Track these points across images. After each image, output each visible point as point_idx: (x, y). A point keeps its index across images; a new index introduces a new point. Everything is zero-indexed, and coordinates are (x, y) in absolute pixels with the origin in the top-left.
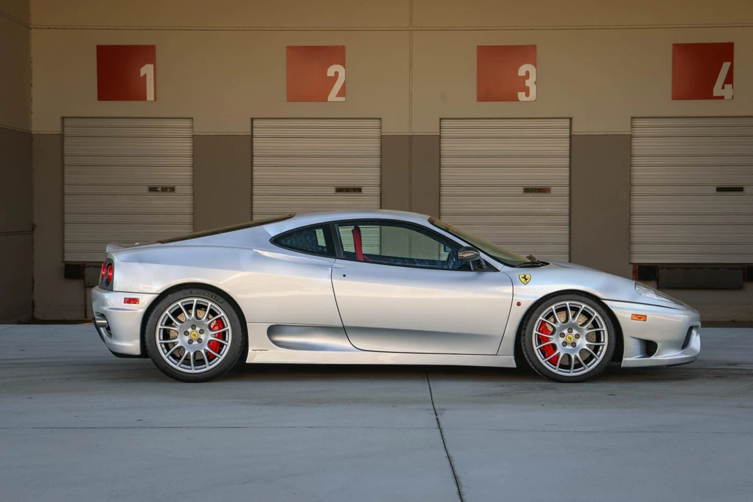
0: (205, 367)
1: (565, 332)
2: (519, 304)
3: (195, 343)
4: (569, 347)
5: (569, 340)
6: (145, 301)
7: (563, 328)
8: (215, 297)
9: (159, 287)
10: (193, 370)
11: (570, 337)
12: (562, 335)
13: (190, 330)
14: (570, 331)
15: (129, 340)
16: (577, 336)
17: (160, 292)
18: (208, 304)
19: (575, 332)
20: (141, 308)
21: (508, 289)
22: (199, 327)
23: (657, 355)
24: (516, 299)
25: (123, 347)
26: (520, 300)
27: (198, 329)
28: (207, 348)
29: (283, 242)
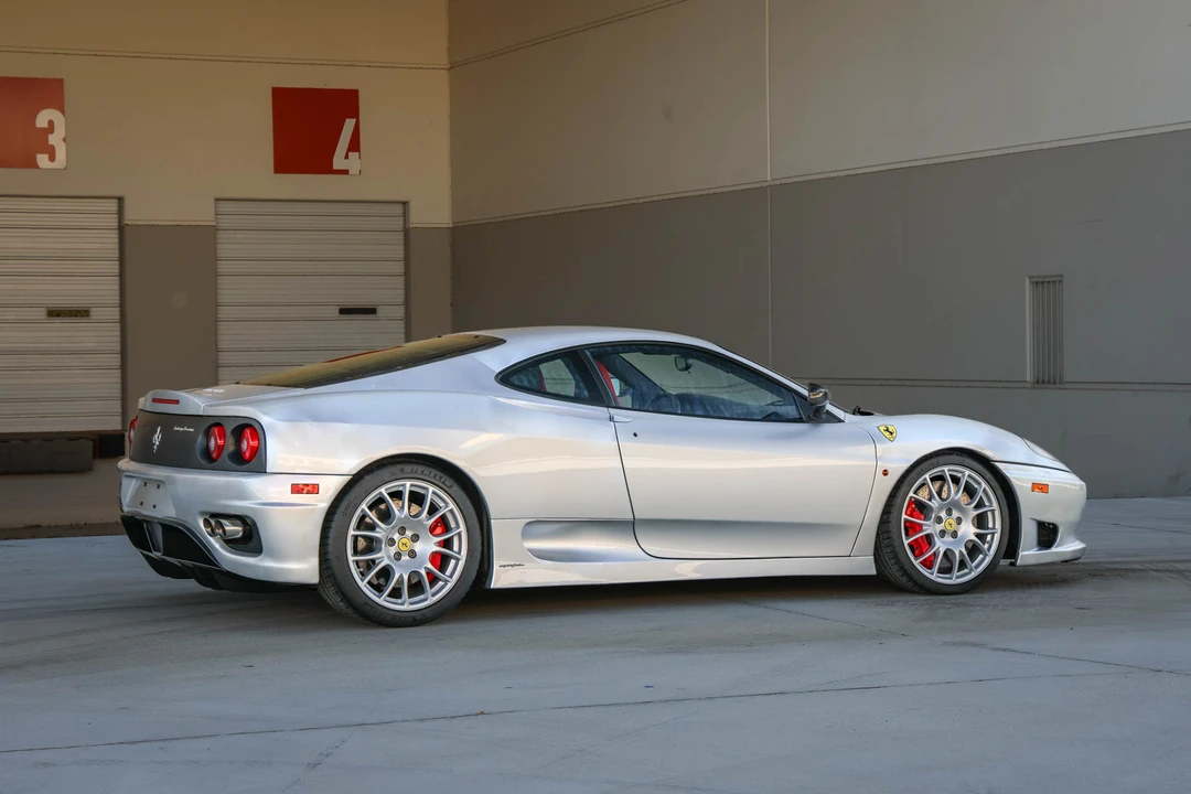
0: (426, 600)
1: (943, 514)
2: (885, 473)
3: (405, 558)
4: (948, 538)
5: (949, 528)
6: (330, 487)
7: (941, 509)
8: (441, 477)
9: (353, 463)
10: (406, 605)
11: (948, 523)
12: (939, 520)
13: (396, 537)
14: (949, 513)
15: (300, 557)
16: (959, 521)
17: (354, 472)
18: (427, 489)
19: (955, 514)
20: (322, 502)
21: (868, 449)
22: (411, 529)
23: (1059, 545)
24: (882, 465)
25: (290, 570)
26: (888, 466)
27: (409, 533)
28: (430, 566)
29: (515, 380)
